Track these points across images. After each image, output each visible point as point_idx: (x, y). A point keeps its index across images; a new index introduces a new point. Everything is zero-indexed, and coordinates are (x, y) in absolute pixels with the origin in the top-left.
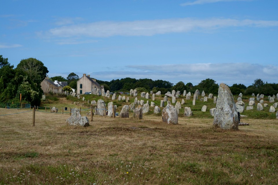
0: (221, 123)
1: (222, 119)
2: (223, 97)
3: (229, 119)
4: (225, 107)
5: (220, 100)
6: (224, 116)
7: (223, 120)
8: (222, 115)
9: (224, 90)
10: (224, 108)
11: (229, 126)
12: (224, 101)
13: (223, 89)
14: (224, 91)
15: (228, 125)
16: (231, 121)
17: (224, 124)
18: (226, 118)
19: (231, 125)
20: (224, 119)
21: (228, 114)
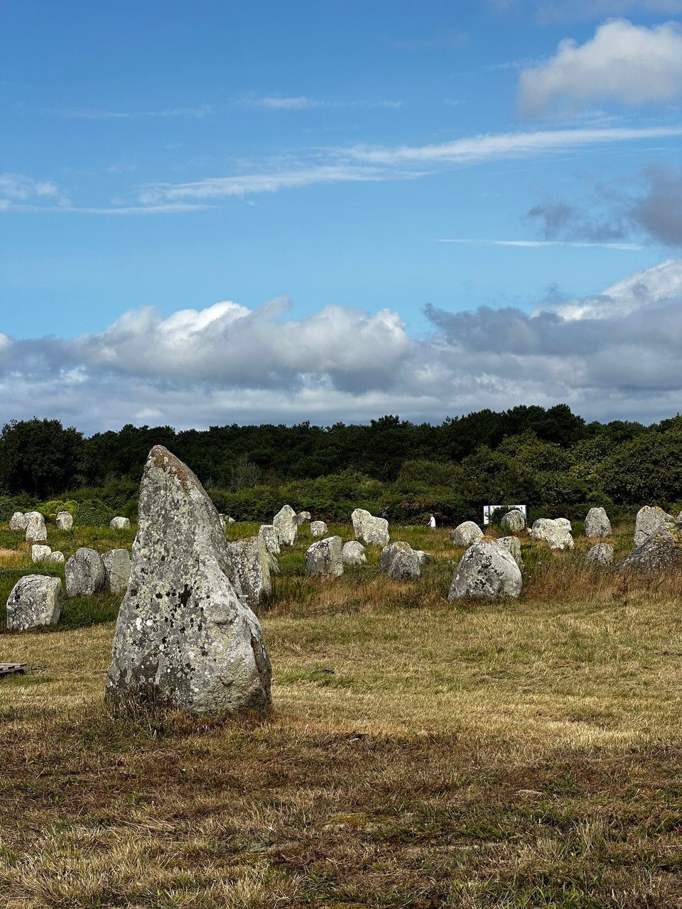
0: (180, 677)
1: (192, 655)
2: (185, 527)
3: (233, 654)
4: (204, 584)
5: (160, 548)
6: (207, 637)
7: (200, 658)
8: (189, 632)
9: (184, 485)
10: (204, 590)
11: (235, 693)
12: (197, 548)
13: (178, 482)
14: (187, 491)
15: (229, 685)
16: (247, 661)
17: (206, 684)
18: (218, 646)
19: (244, 688)
20: (204, 654)
21: (231, 622)
